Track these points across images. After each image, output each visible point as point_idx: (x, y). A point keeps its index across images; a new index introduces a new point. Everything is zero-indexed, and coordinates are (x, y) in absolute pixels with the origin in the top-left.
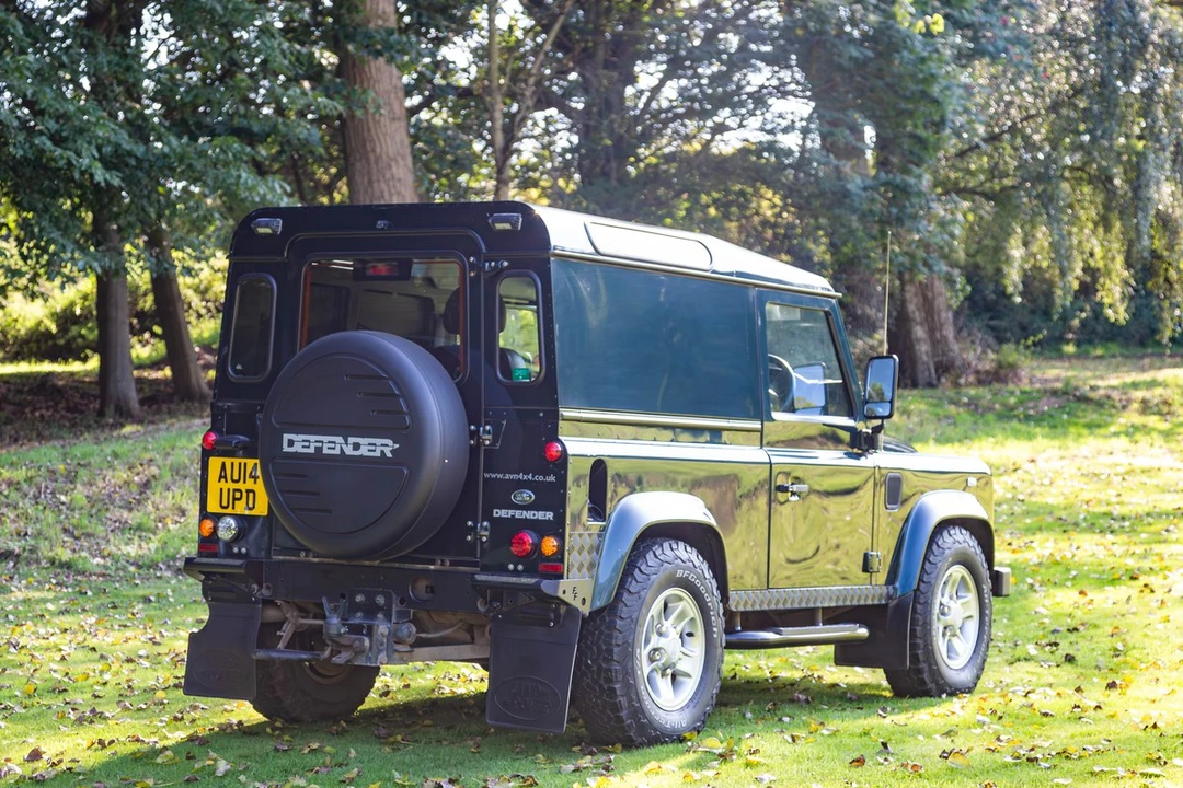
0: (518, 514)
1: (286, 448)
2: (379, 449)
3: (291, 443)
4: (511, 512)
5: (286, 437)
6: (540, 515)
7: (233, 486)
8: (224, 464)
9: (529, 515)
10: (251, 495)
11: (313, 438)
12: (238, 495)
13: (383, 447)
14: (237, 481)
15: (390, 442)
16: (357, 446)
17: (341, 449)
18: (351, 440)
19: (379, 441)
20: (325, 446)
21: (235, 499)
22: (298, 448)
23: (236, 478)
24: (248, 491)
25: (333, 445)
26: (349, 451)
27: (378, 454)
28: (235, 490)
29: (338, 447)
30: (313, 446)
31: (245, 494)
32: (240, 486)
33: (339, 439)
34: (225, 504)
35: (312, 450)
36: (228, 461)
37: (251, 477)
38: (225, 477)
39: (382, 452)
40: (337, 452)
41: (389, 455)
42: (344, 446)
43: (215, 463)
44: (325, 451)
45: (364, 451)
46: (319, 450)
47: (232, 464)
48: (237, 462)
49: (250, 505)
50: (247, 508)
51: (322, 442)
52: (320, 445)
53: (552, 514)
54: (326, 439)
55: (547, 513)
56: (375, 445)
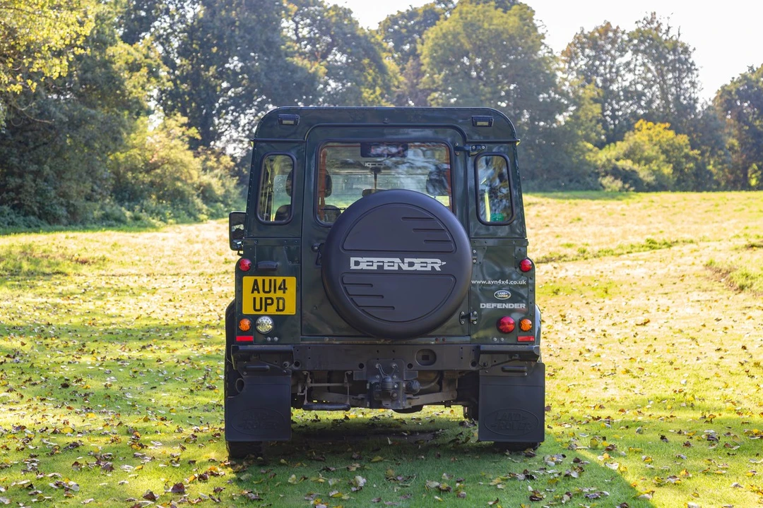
0: (499, 306)
1: (353, 267)
2: (429, 266)
3: (357, 263)
4: (494, 305)
5: (353, 260)
6: (516, 306)
7: (264, 295)
8: (256, 281)
9: (508, 306)
10: (281, 301)
11: (376, 259)
12: (269, 301)
13: (436, 264)
14: (270, 292)
15: (439, 261)
16: (411, 264)
17: (399, 266)
18: (407, 260)
19: (429, 261)
20: (386, 265)
21: (267, 304)
22: (363, 266)
23: (267, 289)
24: (278, 299)
25: (392, 264)
26: (405, 267)
27: (429, 268)
28: (266, 299)
29: (396, 265)
30: (376, 265)
31: (275, 301)
32: (272, 295)
33: (397, 260)
34: (258, 307)
35: (375, 267)
36: (260, 279)
37: (280, 288)
38: (257, 290)
39: (433, 267)
40: (396, 268)
41: (438, 269)
42: (401, 265)
43: (248, 281)
44: (386, 268)
45: (417, 267)
46: (380, 267)
47: (264, 281)
48: (267, 279)
49: (281, 308)
50: (278, 310)
51: (383, 262)
52: (382, 264)
53: (524, 305)
54: (386, 260)
55: (521, 305)
56: (426, 263)
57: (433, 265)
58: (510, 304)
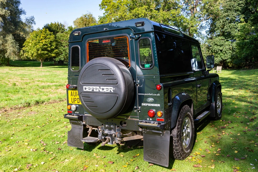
2: (109, 90)
3: (85, 89)
5: (84, 87)
8: (72, 92)
11: (91, 87)
12: (75, 99)
14: (75, 96)
15: (112, 88)
16: (103, 89)
18: (101, 87)
19: (109, 88)
20: (95, 89)
22: (87, 90)
24: (78, 99)
25: (97, 89)
26: (101, 90)
27: (109, 91)
29: (98, 89)
30: (91, 89)
33: (98, 87)
34: (73, 101)
35: (91, 90)
37: (78, 95)
38: (72, 95)
39: (110, 91)
40: (98, 91)
41: (112, 91)
42: (100, 89)
44: (95, 91)
45: (105, 91)
46: (93, 90)
47: (74, 92)
48: (74, 91)
49: (79, 102)
50: (78, 103)
51: (93, 88)
52: (93, 89)
53: (159, 105)
54: (94, 87)
55: (158, 104)
56: (108, 89)
57: (110, 90)
58: (153, 104)
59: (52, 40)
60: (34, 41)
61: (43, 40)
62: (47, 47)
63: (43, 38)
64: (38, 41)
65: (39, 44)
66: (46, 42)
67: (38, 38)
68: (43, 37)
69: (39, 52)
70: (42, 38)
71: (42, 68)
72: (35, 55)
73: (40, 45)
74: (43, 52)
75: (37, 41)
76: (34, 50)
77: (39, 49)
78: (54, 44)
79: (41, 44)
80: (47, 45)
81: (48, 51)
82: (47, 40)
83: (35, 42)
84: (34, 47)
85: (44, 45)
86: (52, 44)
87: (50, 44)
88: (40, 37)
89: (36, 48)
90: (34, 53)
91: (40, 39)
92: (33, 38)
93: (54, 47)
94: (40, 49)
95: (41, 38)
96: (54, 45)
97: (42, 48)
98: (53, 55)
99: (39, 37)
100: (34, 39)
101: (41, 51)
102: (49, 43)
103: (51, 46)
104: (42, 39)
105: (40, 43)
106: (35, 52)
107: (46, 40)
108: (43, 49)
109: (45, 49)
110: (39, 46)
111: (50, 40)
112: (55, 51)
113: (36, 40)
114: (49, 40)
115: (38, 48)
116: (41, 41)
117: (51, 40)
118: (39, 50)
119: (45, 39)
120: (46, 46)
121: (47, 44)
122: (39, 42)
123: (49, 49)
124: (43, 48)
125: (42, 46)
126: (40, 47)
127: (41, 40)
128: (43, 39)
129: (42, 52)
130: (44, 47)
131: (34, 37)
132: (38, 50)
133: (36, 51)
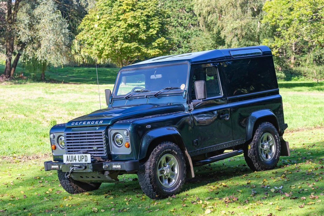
59: (151, 12)
60: (104, 16)
61: (129, 12)
62: (137, 31)
63: (127, 8)
64: (115, 17)
65: (118, 25)
66: (134, 18)
67: (115, 7)
68: (127, 4)
69: (118, 46)
70: (125, 7)
71: (125, 86)
72: (107, 53)
73: (119, 27)
74: (127, 45)
75: (113, 17)
76: (105, 41)
77: (117, 37)
78: (155, 23)
79: (122, 23)
80: (137, 26)
81: (141, 41)
82: (138, 13)
83: (108, 18)
84: (106, 33)
85: (130, 26)
86: (150, 23)
87: (146, 23)
88: (120, 5)
89: (110, 34)
90: (106, 48)
91: (120, 12)
92: (105, 8)
93: (155, 32)
94: (119, 38)
95: (121, 7)
96: (157, 26)
97: (124, 34)
98: (154, 53)
99: (117, 6)
100: (105, 12)
101: (122, 43)
102: (144, 20)
103: (148, 28)
104: (125, 12)
105: (121, 21)
106: (108, 45)
107: (136, 13)
108: (127, 36)
109: (133, 38)
110: (118, 30)
111: (145, 14)
112: (159, 41)
113: (111, 14)
114: (142, 13)
115: (114, 34)
116: (122, 17)
117: (149, 12)
118: (117, 40)
119: (132, 10)
120: (134, 30)
121: (137, 23)
122: (118, 20)
123: (143, 36)
124: (126, 33)
125: (126, 28)
126: (121, 32)
127: (122, 14)
128: (128, 10)
129: (124, 46)
130: (130, 31)
131: (106, 6)
132: (115, 40)
133: (111, 41)
